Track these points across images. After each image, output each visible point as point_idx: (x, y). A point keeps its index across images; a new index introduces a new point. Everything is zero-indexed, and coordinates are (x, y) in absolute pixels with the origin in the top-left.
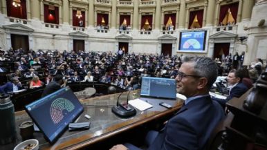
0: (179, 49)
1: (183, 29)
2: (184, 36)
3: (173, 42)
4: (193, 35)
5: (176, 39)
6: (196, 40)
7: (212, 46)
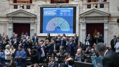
0: (41, 32)
1: (44, 3)
2: (46, 13)
3: (31, 21)
4: (58, 12)
5: (35, 18)
6: (63, 20)
7: (84, 27)
